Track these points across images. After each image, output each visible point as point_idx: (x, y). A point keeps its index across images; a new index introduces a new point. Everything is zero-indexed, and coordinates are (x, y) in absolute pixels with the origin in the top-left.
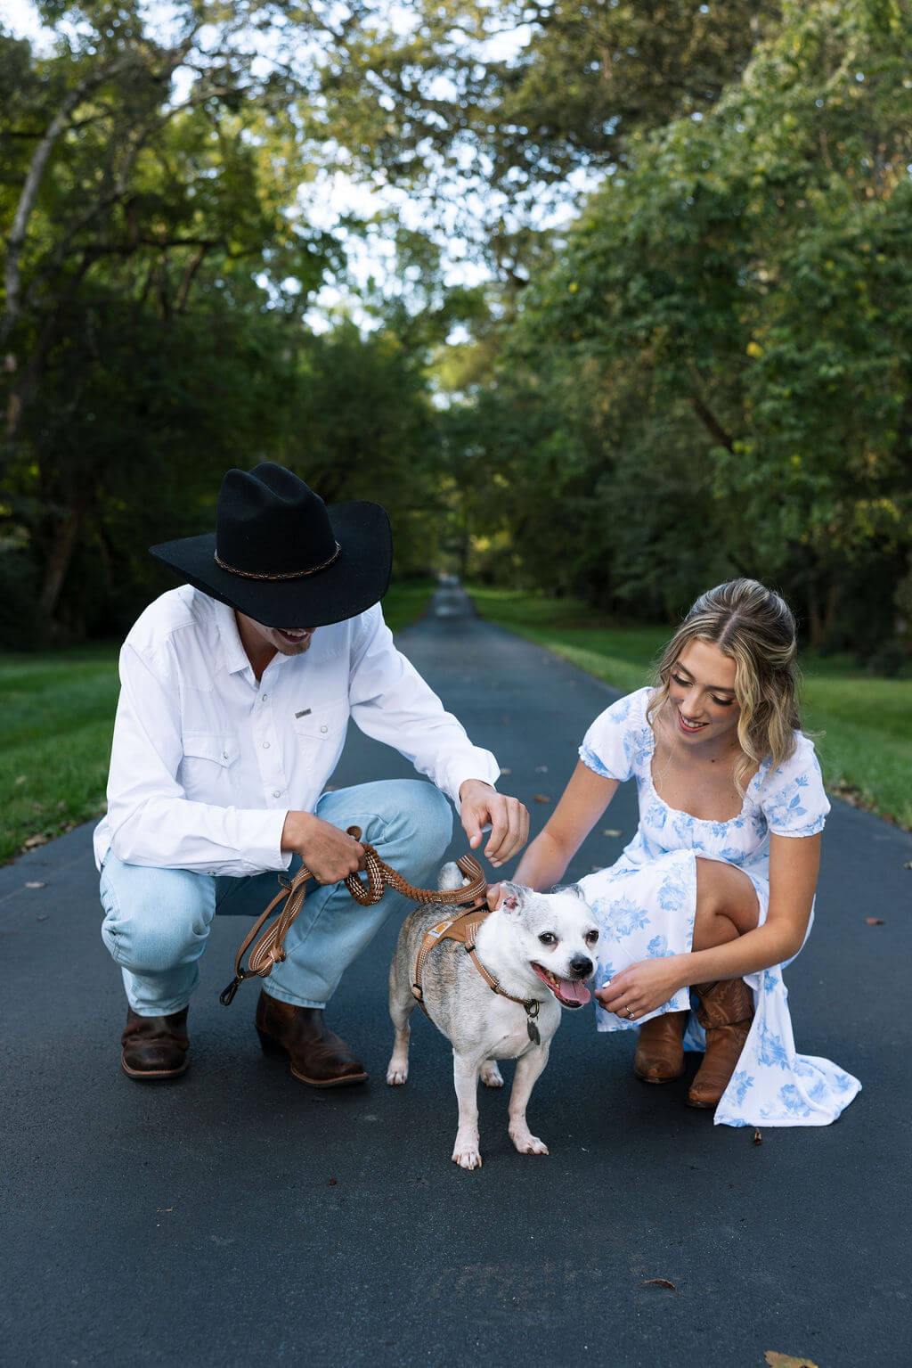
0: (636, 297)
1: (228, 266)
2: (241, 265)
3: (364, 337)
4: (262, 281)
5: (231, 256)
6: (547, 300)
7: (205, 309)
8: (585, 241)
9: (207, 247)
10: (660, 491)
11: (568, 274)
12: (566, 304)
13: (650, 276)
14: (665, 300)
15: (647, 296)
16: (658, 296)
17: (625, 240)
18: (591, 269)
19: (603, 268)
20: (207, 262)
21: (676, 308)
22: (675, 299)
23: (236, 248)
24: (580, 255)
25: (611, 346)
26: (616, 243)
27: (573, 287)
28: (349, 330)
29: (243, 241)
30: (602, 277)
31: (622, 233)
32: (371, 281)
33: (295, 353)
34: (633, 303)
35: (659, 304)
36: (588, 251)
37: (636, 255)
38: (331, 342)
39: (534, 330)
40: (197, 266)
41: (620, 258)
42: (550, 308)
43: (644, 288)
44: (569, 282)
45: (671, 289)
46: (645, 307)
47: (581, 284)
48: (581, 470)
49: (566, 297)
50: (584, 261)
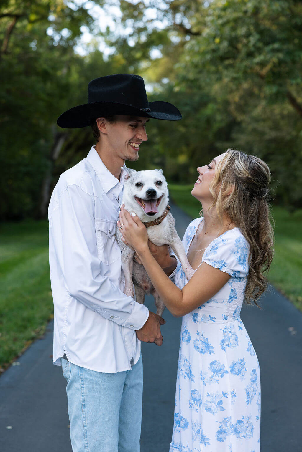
0: (254, 46)
1: (29, 27)
2: (37, 26)
3: (106, 58)
4: (50, 32)
5: (31, 22)
6: (203, 48)
7: (18, 50)
8: (223, 13)
9: (17, 17)
10: (267, 137)
11: (213, 33)
12: (214, 51)
13: (261, 32)
14: (271, 47)
15: (260, 45)
16: (267, 44)
17: (246, 12)
18: (227, 30)
19: (234, 29)
20: (18, 25)
21: (278, 51)
22: (276, 45)
23: (33, 17)
24: (220, 22)
25: (240, 75)
26: (240, 14)
27: (217, 40)
28: (98, 55)
29: (36, 13)
30: (233, 34)
31: (244, 8)
32: (108, 28)
33: (69, 69)
34: (252, 49)
35: (268, 49)
36: (225, 19)
37: (253, 21)
38: (87, 61)
39: (196, 66)
40: (13, 28)
41: (244, 23)
42: (204, 53)
43: (259, 40)
44: (214, 37)
45: (273, 40)
46: (259, 50)
47: (222, 39)
48: (223, 125)
49: (213, 46)
50: (224, 25)
